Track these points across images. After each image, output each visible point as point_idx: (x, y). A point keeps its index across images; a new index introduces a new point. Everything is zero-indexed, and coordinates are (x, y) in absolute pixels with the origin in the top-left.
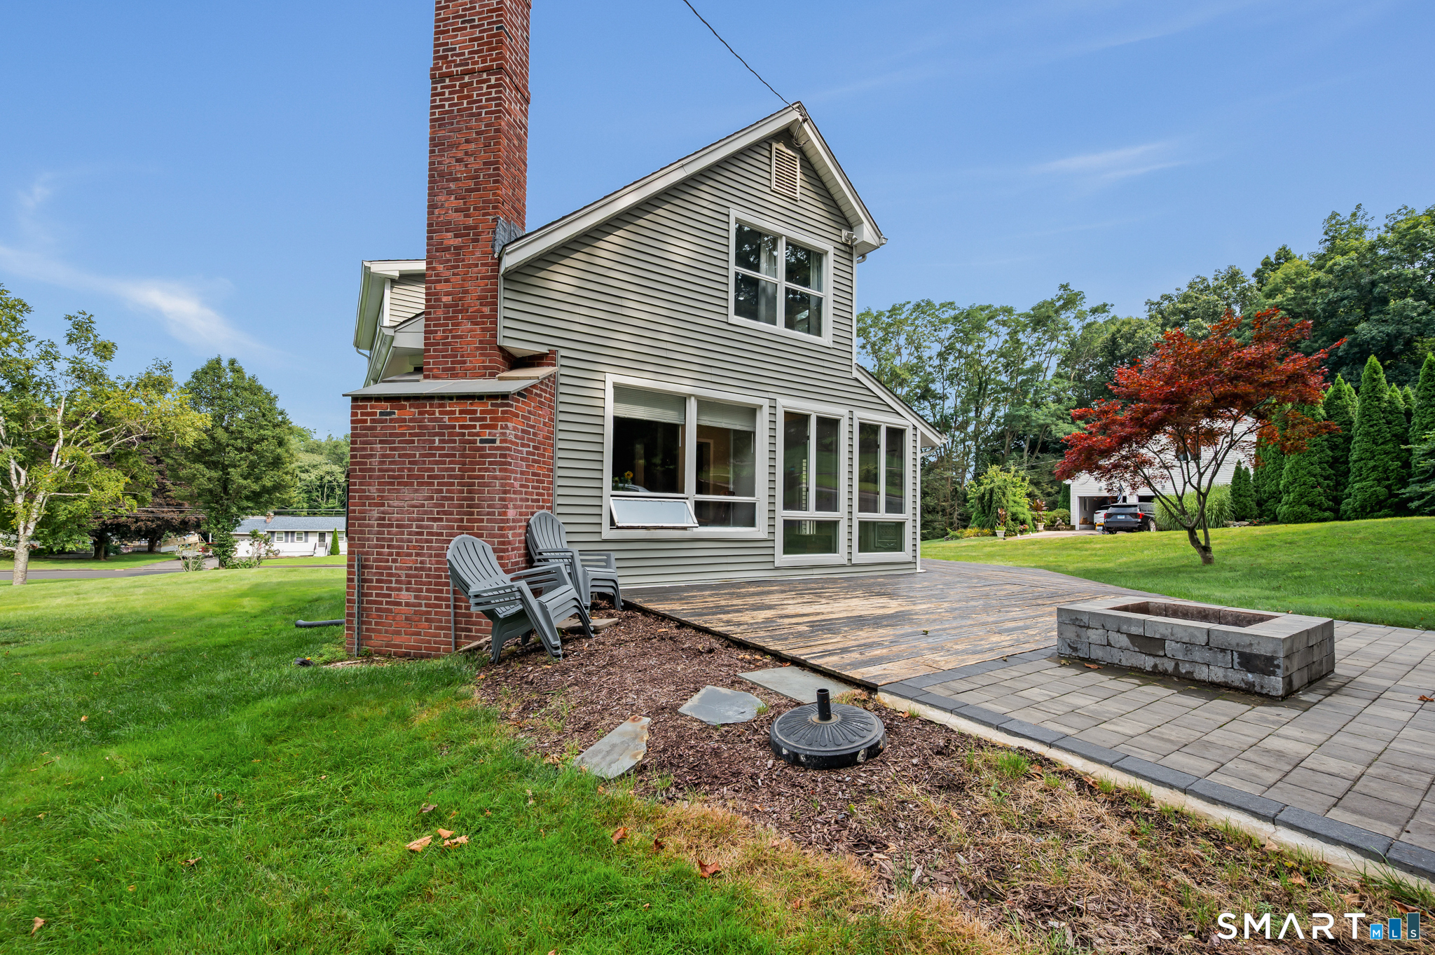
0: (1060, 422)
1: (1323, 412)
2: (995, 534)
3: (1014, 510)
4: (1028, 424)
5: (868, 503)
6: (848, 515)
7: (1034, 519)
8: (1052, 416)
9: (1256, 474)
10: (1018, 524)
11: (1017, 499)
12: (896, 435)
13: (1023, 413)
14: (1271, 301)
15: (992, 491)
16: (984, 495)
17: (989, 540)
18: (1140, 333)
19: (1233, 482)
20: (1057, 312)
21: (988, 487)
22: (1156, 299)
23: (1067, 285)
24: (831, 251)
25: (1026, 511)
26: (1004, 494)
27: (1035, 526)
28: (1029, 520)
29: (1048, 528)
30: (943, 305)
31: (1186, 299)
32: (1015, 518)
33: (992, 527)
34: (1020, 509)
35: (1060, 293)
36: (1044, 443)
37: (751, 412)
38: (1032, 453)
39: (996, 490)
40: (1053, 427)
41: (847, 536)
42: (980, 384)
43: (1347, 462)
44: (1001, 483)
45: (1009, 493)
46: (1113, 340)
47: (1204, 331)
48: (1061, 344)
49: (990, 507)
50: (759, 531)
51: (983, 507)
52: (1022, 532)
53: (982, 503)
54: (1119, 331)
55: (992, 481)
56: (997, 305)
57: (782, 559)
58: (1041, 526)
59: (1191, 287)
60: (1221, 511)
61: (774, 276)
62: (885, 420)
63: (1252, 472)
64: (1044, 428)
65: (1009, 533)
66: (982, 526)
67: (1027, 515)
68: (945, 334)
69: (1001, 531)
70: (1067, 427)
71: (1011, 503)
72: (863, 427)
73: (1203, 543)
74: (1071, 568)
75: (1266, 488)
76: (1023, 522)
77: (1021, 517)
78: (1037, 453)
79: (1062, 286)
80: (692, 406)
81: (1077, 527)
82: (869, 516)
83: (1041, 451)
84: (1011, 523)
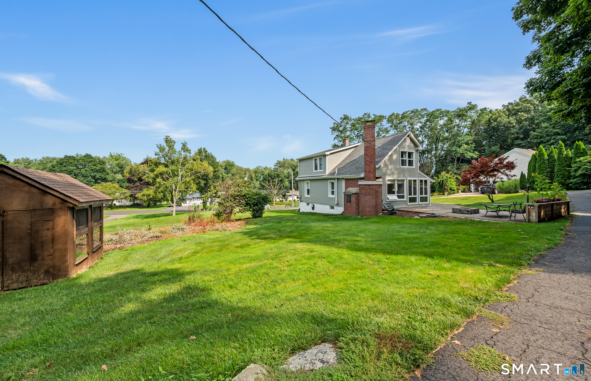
0: (468, 152)
1: (547, 157)
2: (444, 194)
3: (450, 186)
4: (456, 153)
5: (421, 194)
6: (418, 196)
7: (457, 189)
8: (465, 150)
9: (528, 176)
10: (452, 191)
11: (451, 183)
12: (426, 181)
13: (454, 149)
14: (549, 107)
15: (443, 181)
16: (440, 182)
17: (443, 197)
18: (499, 119)
19: (520, 178)
20: (466, 112)
21: (442, 179)
22: (506, 104)
23: (471, 102)
24: (414, 152)
25: (454, 187)
26: (447, 182)
27: (458, 192)
28: (456, 189)
29: (462, 192)
30: (422, 110)
31: (517, 105)
32: (451, 189)
33: (443, 192)
34: (452, 186)
35: (468, 105)
36: (463, 160)
37: (404, 180)
38: (458, 163)
39: (444, 180)
40: (466, 154)
41: (418, 200)
42: (437, 138)
43: (554, 172)
44: (446, 178)
45: (448, 181)
46: (489, 121)
47: (525, 117)
48: (469, 123)
49: (442, 186)
50: (405, 199)
51: (440, 186)
52: (453, 193)
53: (439, 185)
54: (491, 117)
55: (443, 177)
56: (443, 110)
57: (409, 204)
58: (460, 191)
59: (520, 99)
60: (516, 187)
61: (406, 158)
62: (424, 179)
63: (526, 175)
64: (462, 154)
65: (449, 194)
66: (440, 192)
67: (455, 187)
68: (423, 120)
69: (446, 193)
70: (471, 154)
71: (449, 184)
72: (420, 180)
73: (491, 198)
74: (463, 204)
75: (531, 180)
76: (454, 190)
77: (453, 189)
78: (460, 163)
79: (468, 103)
80: (396, 181)
81: (473, 191)
82: (422, 196)
83: (461, 162)
84: (449, 191)
